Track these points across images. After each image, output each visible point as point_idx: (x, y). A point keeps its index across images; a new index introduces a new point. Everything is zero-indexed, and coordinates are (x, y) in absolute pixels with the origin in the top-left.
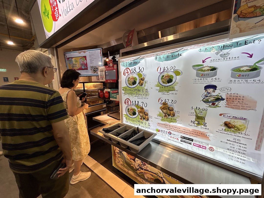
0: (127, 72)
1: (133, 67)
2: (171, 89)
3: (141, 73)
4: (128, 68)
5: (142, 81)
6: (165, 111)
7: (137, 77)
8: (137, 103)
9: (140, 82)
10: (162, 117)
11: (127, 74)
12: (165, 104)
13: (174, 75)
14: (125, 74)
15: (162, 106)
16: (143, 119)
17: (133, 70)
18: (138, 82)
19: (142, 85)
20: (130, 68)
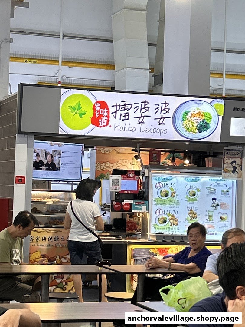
0: (159, 185)
1: (166, 183)
2: (195, 200)
3: (172, 187)
4: (161, 183)
5: (174, 194)
6: (191, 215)
7: (169, 191)
8: (168, 212)
9: (172, 194)
10: (189, 220)
11: (159, 187)
12: (191, 210)
13: (196, 191)
14: (157, 187)
15: (189, 212)
16: (172, 225)
17: (165, 185)
18: (170, 195)
19: (174, 197)
20: (163, 183)
